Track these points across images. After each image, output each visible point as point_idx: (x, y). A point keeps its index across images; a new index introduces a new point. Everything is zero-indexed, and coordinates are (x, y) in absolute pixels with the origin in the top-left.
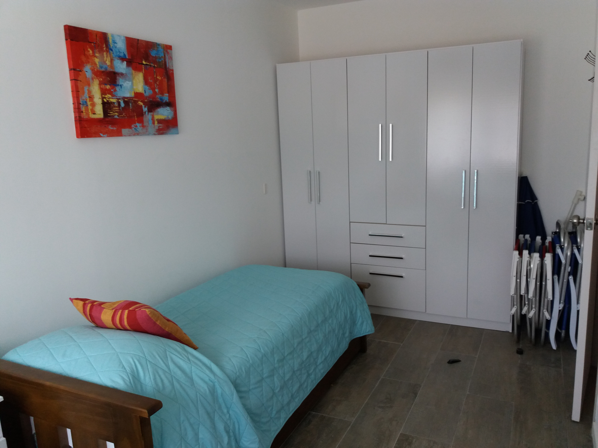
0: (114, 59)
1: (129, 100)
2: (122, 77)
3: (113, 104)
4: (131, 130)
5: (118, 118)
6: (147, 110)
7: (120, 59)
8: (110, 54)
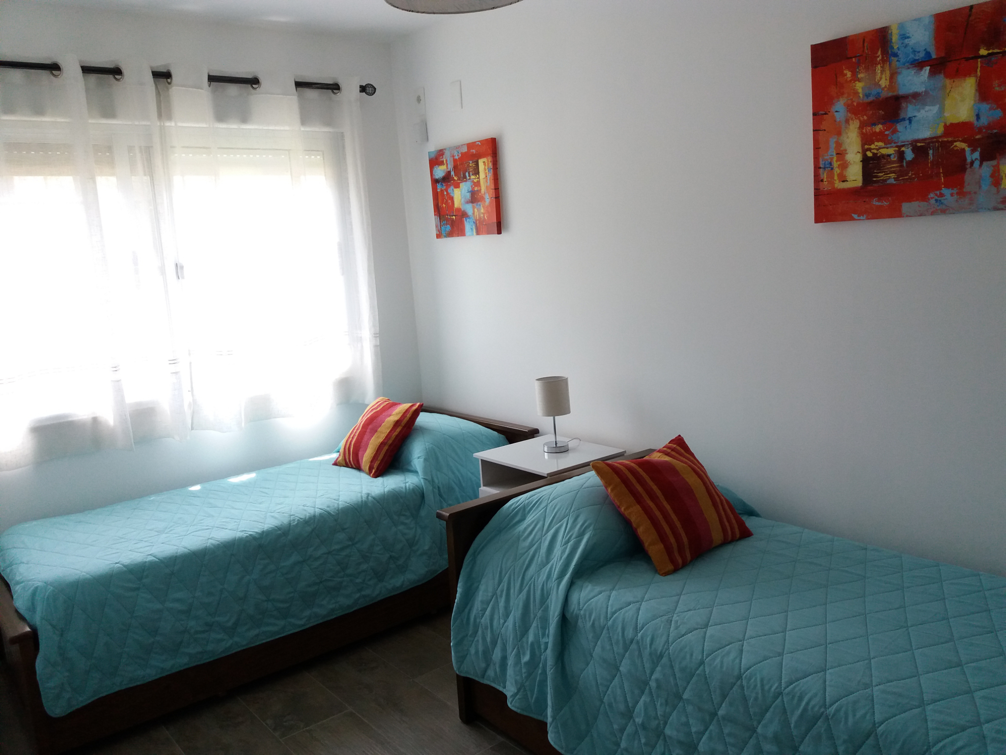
0: (899, 70)
1: (929, 143)
2: (914, 101)
3: (886, 157)
4: (925, 203)
5: (895, 182)
6: (979, 158)
7: (915, 67)
8: (890, 65)
